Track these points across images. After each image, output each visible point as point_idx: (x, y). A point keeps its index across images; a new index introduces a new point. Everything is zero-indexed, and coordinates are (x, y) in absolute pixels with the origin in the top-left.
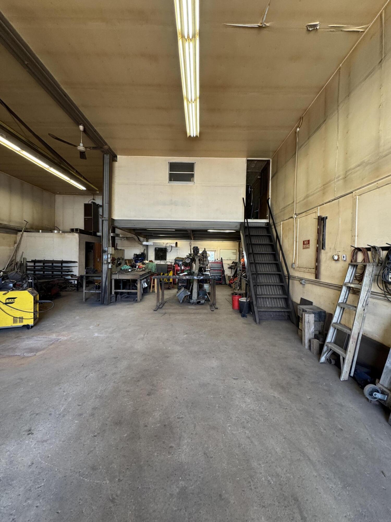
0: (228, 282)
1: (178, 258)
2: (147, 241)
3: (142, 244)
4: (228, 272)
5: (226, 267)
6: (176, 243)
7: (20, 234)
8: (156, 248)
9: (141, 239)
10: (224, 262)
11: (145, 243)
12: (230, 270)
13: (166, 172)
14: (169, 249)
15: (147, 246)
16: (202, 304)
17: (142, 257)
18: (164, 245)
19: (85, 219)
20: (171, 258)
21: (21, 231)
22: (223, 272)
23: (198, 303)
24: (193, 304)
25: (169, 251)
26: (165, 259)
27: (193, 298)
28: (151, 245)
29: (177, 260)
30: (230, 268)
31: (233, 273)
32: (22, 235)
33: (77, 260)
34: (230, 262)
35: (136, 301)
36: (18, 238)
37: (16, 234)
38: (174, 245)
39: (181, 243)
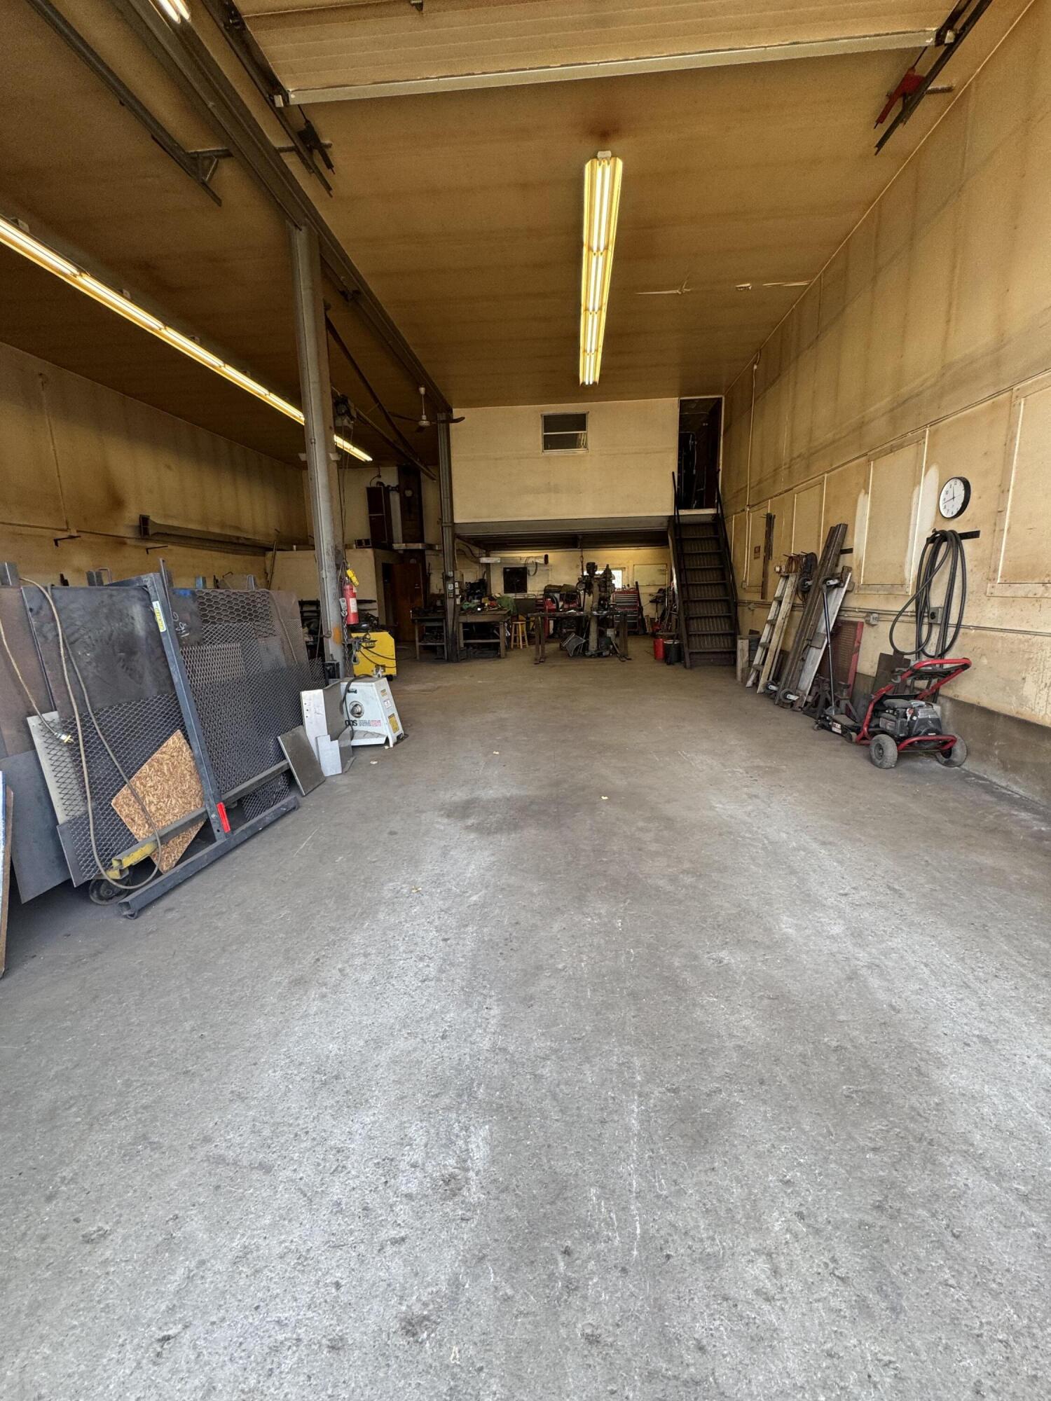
0: (649, 630)
1: (550, 586)
2: (488, 556)
3: (478, 562)
4: (649, 611)
5: (645, 600)
6: (546, 557)
7: (270, 554)
8: (505, 569)
9: (477, 551)
10: (641, 590)
11: (484, 560)
12: (654, 605)
13: (538, 434)
14: (531, 569)
15: (488, 565)
16: (606, 656)
17: (480, 588)
18: (523, 562)
19: (370, 517)
20: (535, 587)
21: (272, 550)
22: (641, 609)
23: (600, 655)
24: (591, 656)
25: (532, 573)
26: (525, 590)
27: (590, 648)
28: (496, 564)
29: (549, 591)
30: (655, 601)
31: (660, 612)
32: (274, 557)
33: (374, 598)
34: (654, 590)
35: (499, 657)
36: (268, 563)
37: (264, 555)
38: (542, 561)
39: (554, 556)
